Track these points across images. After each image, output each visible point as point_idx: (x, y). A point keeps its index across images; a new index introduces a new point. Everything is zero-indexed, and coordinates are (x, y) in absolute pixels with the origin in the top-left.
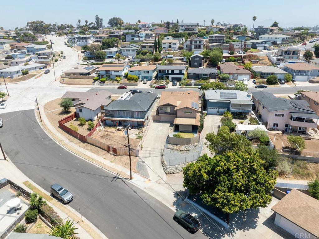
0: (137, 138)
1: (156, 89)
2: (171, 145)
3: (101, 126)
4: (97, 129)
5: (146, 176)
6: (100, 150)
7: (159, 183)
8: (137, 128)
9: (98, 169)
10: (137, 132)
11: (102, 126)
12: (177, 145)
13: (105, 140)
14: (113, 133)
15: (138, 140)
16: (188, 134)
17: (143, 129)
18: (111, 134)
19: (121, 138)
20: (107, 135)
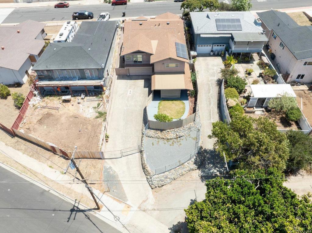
0: (97, 117)
1: (112, 5)
2: (153, 131)
3: (35, 96)
4: (29, 103)
5: (121, 198)
6: (41, 150)
7: (144, 211)
8: (94, 94)
9: (43, 192)
10: (95, 104)
11: (37, 95)
12: (162, 130)
13: (45, 127)
14: (57, 109)
15: (100, 120)
16: (174, 102)
17: (104, 96)
18: (53, 112)
19: (71, 119)
20: (49, 115)
